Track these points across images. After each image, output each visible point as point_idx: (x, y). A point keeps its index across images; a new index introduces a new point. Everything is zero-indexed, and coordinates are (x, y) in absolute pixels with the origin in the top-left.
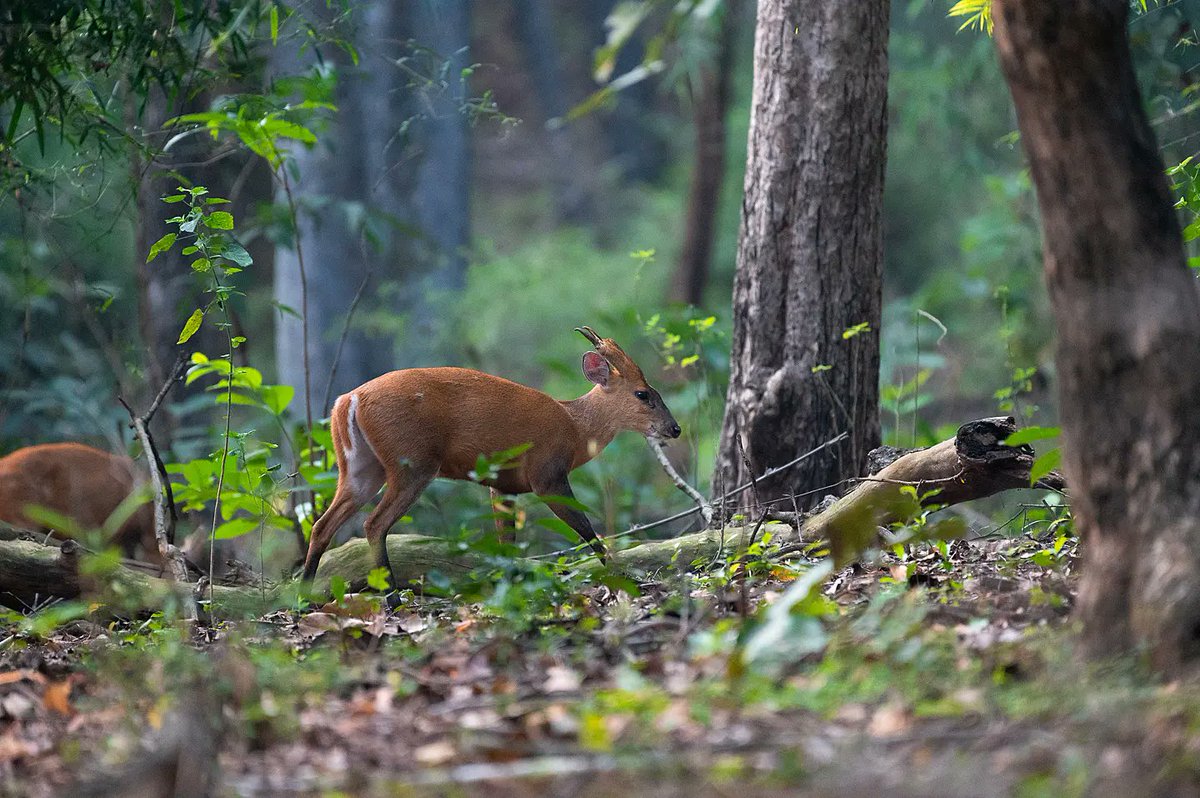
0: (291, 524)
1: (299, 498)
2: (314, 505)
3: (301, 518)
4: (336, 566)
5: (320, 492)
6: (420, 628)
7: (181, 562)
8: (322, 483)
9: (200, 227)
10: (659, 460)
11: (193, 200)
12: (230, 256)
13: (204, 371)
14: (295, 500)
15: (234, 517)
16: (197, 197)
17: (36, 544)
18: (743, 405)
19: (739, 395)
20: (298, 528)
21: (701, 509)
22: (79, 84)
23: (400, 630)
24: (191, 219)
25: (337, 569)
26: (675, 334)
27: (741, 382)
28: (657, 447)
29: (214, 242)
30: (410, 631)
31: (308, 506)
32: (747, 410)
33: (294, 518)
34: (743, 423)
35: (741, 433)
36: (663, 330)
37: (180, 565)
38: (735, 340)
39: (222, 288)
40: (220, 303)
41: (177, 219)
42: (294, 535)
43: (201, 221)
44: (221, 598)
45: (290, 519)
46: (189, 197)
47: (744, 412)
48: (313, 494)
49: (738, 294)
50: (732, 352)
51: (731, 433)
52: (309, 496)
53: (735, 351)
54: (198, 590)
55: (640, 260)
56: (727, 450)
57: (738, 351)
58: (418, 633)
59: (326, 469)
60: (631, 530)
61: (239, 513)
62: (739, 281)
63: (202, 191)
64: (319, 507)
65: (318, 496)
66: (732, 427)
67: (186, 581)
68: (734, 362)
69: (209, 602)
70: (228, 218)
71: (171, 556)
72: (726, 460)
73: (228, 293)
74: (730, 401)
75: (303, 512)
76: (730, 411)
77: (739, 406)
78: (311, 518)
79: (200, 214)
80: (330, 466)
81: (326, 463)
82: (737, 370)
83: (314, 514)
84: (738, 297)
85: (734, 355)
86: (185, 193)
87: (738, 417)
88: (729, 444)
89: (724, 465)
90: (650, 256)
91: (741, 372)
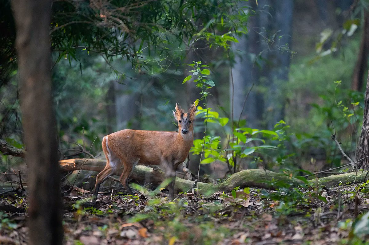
0: (226, 160)
1: (228, 152)
2: (233, 155)
3: (229, 159)
4: (237, 178)
5: (235, 151)
6: (260, 204)
7: (190, 174)
8: (236, 148)
9: (199, 74)
10: (339, 148)
11: (198, 65)
12: (208, 83)
13: (202, 112)
14: (227, 153)
15: (209, 157)
16: (199, 64)
17: (145, 167)
18: (366, 130)
19: (365, 127)
20: (228, 162)
21: (351, 164)
23: (254, 204)
24: (197, 71)
25: (237, 179)
26: (347, 107)
27: (366, 123)
28: (338, 144)
29: (204, 78)
30: (257, 205)
31: (231, 155)
32: (367, 132)
33: (227, 159)
34: (366, 136)
35: (365, 139)
36: (343, 106)
37: (189, 175)
38: (365, 110)
39: (205, 93)
40: (204, 97)
41: (192, 71)
42: (227, 164)
43: (200, 72)
44: (202, 186)
45: (225, 159)
46: (196, 64)
47: (367, 133)
48: (233, 151)
49: (367, 96)
50: (364, 114)
51: (362, 139)
52: (232, 152)
53: (365, 113)
54: (195, 183)
55: (337, 84)
56: (361, 144)
57: (366, 114)
58: (259, 206)
59: (237, 144)
60: (329, 170)
61: (209, 156)
62: (367, 92)
63: (200, 63)
64: (235, 155)
65: (234, 152)
66: (363, 137)
67: (191, 180)
68: (364, 117)
69: (197, 188)
70: (208, 71)
71: (187, 172)
72: (360, 147)
73: (207, 94)
74: (362, 129)
75: (230, 156)
76: (362, 132)
77: (365, 130)
78: (232, 158)
79: (200, 70)
80: (238, 143)
81: (237, 142)
82: (365, 120)
83: (233, 158)
84: (366, 97)
85: (364, 115)
86: (195, 63)
87: (365, 134)
88: (362, 142)
89: (360, 148)
90: (340, 83)
91: (366, 119)
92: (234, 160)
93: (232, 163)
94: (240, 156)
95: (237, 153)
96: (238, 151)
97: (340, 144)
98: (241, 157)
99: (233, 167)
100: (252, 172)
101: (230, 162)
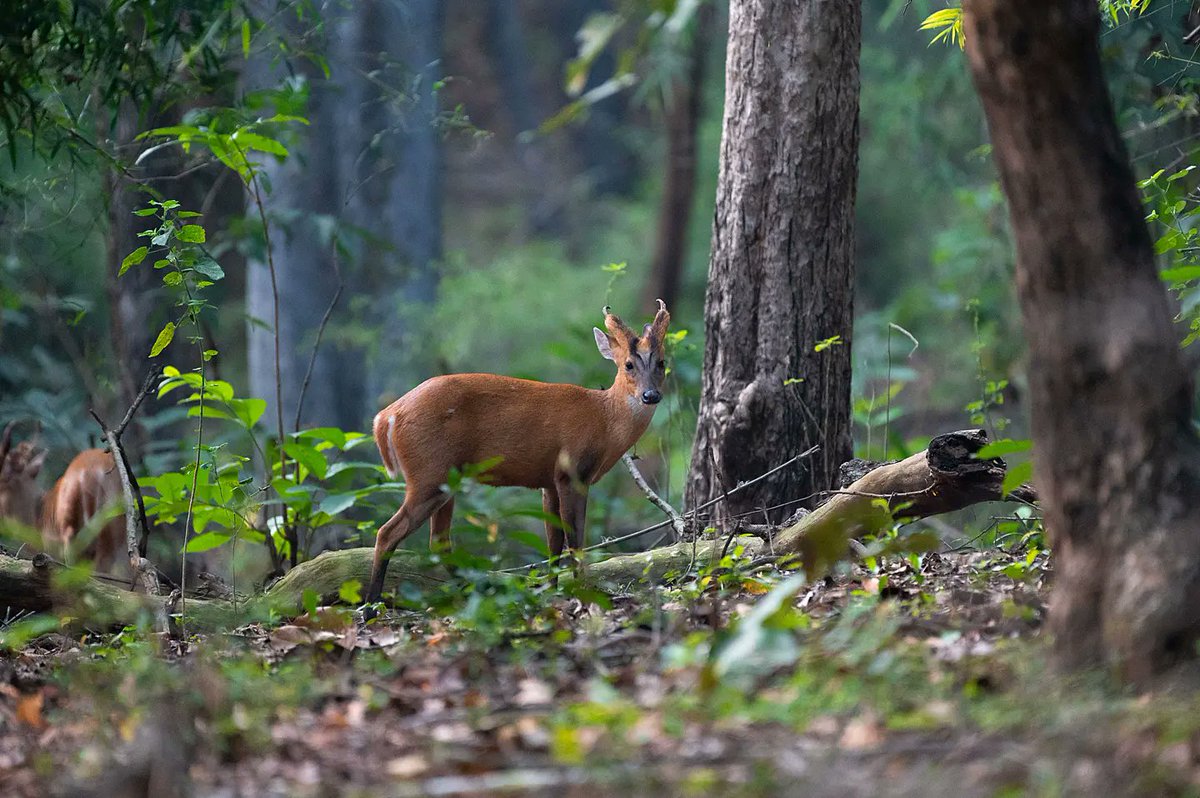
0: (263, 537)
1: (270, 511)
2: (285, 519)
3: (273, 532)
4: (308, 579)
5: (291, 506)
6: (392, 641)
7: (153, 575)
8: (294, 496)
9: (172, 241)
10: (631, 473)
11: (165, 214)
12: (202, 269)
13: (176, 385)
14: (267, 513)
15: (206, 531)
16: (169, 211)
17: (8, 557)
18: (715, 418)
19: (710, 408)
20: (270, 541)
21: (673, 522)
22: (50, 97)
23: (372, 643)
24: (162, 233)
25: (309, 582)
27: (712, 395)
28: (629, 461)
29: (186, 255)
30: (382, 645)
31: (280, 520)
32: (718, 423)
33: (267, 532)
34: (715, 436)
35: (713, 446)
37: (152, 579)
38: (707, 353)
39: (194, 302)
40: (192, 316)
41: (149, 232)
42: (267, 549)
43: (173, 234)
44: (193, 611)
45: (262, 532)
46: (161, 210)
47: (716, 425)
48: (285, 507)
49: (710, 307)
51: (703, 446)
52: (281, 511)
53: (706, 364)
54: (170, 603)
55: (612, 273)
56: (699, 463)
57: (710, 364)
58: (390, 646)
59: (298, 483)
60: (603, 543)
61: (211, 527)
62: (711, 294)
63: (173, 204)
64: (291, 520)
65: (290, 509)
66: (704, 439)
67: (157, 594)
68: (706, 375)
69: (180, 615)
70: (199, 231)
71: (143, 570)
72: (697, 473)
73: (200, 306)
74: (702, 414)
75: (275, 525)
76: (702, 424)
77: (711, 419)
78: (282, 531)
79: (172, 227)
80: (302, 479)
81: (298, 476)
82: (709, 383)
83: (286, 527)
84: (709, 311)
85: (705, 368)
86: (156, 206)
87: (710, 430)
88: (701, 457)
89: (696, 478)
90: (622, 269)
91: (712, 385)
92: (291, 535)
93: (283, 546)
94: (309, 520)
95: (298, 514)
96: (303, 505)
97: (633, 458)
98: (313, 523)
99: (288, 557)
100: (354, 557)
101: (279, 542)
